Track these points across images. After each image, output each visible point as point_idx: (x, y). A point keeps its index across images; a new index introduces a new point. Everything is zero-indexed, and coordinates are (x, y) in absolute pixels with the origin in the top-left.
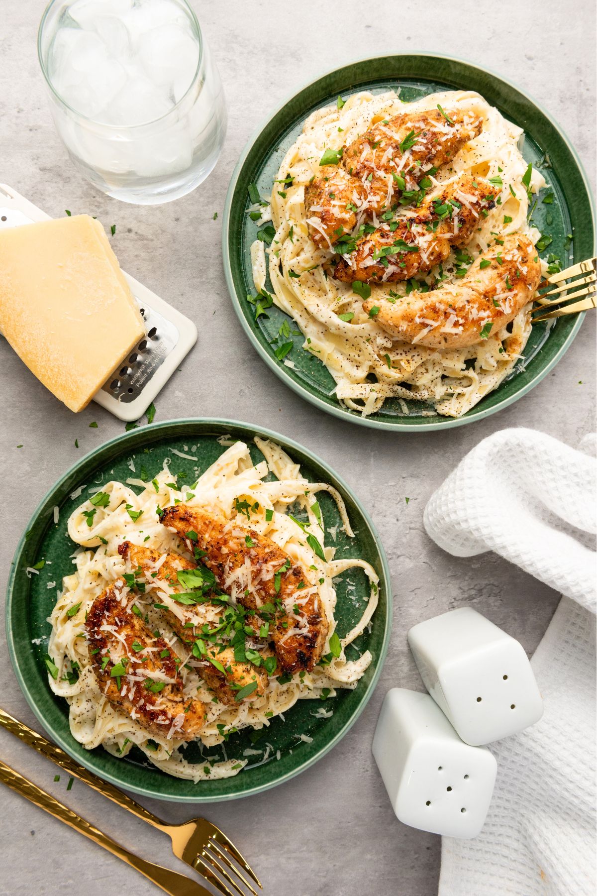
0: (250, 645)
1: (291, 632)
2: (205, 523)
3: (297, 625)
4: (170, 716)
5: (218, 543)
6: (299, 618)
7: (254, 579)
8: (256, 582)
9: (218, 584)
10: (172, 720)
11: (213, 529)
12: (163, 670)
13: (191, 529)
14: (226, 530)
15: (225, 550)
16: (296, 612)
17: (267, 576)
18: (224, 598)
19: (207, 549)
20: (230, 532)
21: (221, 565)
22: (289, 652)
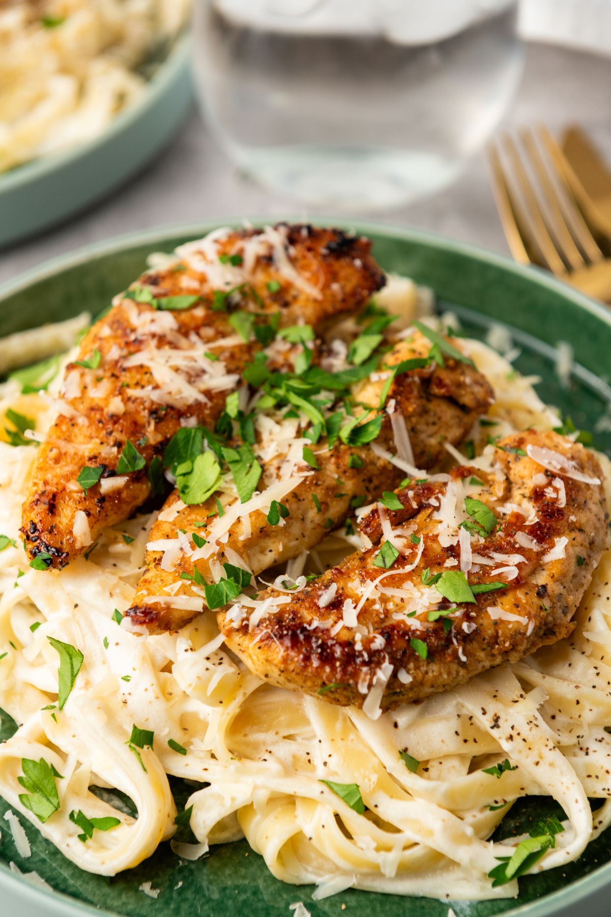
0: (338, 363)
1: (286, 271)
2: (57, 461)
3: (266, 261)
4: (541, 479)
5: (100, 421)
6: (249, 259)
7: (174, 346)
8: (183, 342)
9: (202, 422)
10: (551, 475)
11: (68, 439)
12: (433, 502)
13: (73, 486)
14: (68, 411)
15: (116, 405)
16: (237, 261)
17: (166, 322)
18: (233, 405)
19: (119, 444)
20: (73, 403)
21: (153, 412)
22: (333, 277)
